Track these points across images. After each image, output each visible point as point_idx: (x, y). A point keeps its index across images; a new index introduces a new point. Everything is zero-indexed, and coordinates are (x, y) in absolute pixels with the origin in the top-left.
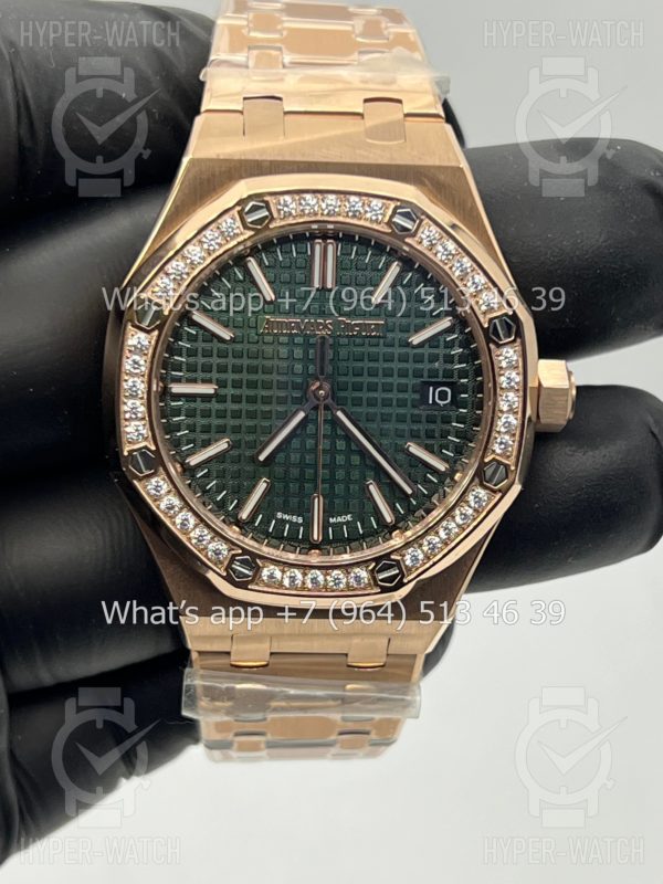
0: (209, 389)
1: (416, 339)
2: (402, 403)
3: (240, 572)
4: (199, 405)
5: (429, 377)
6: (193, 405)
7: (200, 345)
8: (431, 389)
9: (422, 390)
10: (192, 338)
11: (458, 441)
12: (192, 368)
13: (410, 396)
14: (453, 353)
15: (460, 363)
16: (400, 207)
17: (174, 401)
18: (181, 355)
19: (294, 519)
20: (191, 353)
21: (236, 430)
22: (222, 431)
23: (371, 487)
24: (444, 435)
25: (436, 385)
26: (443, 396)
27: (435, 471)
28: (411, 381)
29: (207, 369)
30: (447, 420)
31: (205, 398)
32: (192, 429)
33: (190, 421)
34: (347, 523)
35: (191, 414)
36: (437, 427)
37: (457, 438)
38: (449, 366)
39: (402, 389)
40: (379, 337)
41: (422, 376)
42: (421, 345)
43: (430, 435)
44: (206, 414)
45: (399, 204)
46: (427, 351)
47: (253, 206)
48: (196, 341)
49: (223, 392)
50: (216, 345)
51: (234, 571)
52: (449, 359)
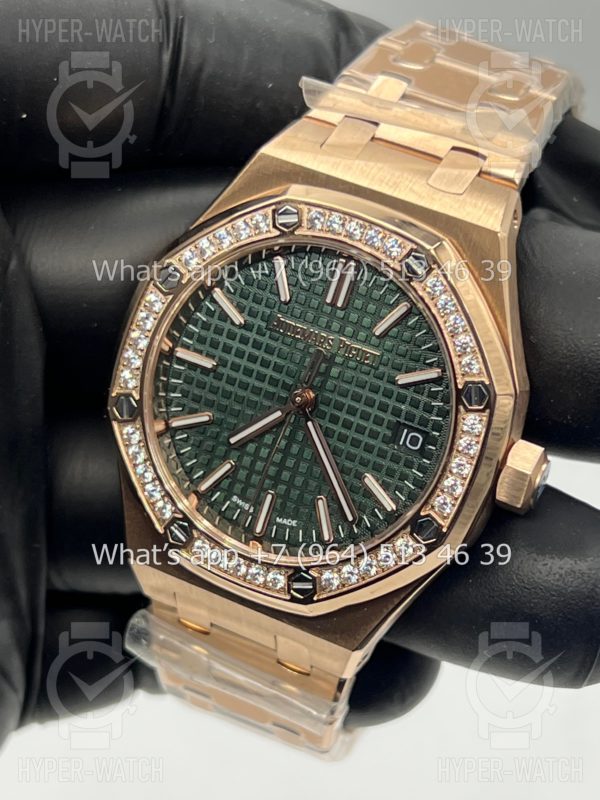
0: (208, 363)
1: (403, 379)
2: (374, 435)
3: (176, 536)
4: (197, 375)
5: (406, 419)
6: (193, 374)
7: (215, 321)
8: (406, 431)
9: (397, 429)
10: (210, 313)
11: (413, 488)
12: (202, 340)
13: (383, 430)
14: (433, 404)
15: (437, 416)
16: (416, 251)
17: (179, 364)
18: (195, 325)
19: (247, 507)
20: (206, 326)
21: (222, 409)
22: (210, 405)
23: (320, 502)
24: (403, 477)
25: (412, 429)
26: (414, 441)
27: (382, 508)
28: (388, 417)
29: (214, 345)
30: (409, 465)
31: (205, 370)
32: (185, 394)
33: (186, 387)
34: (292, 528)
35: (188, 381)
36: (399, 468)
37: (413, 485)
38: (426, 415)
39: (378, 421)
40: (372, 366)
41: (399, 417)
42: (406, 386)
43: (390, 473)
44: (201, 385)
45: (415, 247)
46: (410, 394)
47: (286, 210)
48: (212, 316)
49: (221, 370)
50: (227, 326)
51: (172, 532)
52: (429, 409)
